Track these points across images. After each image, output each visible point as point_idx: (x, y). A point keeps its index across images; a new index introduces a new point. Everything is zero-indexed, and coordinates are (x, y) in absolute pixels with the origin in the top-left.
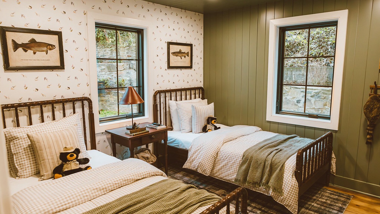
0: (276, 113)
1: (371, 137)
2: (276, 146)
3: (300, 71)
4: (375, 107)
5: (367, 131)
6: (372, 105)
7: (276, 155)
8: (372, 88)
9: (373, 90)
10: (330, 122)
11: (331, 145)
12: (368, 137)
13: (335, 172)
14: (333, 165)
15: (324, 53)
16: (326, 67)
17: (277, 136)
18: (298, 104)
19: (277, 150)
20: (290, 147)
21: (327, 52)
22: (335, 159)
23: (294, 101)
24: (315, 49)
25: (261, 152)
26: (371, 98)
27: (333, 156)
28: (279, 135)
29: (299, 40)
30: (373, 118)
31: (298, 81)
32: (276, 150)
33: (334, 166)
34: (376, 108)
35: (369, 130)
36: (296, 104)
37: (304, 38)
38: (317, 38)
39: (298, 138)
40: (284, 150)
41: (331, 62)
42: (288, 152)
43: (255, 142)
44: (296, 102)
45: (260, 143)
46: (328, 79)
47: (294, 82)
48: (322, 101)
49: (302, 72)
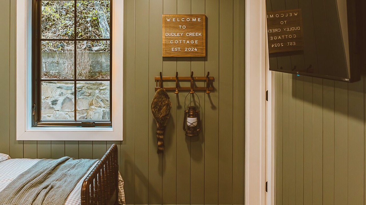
0: (33, 126)
1: (162, 143)
2: (42, 182)
3: (53, 58)
4: (164, 103)
5: (157, 136)
6: (160, 102)
7: (47, 197)
8: (157, 81)
9: (158, 83)
10: (112, 131)
11: (117, 163)
12: (159, 143)
13: (124, 200)
14: (121, 191)
15: (83, 33)
16: (88, 52)
17: (38, 163)
18: (54, 106)
19: (46, 188)
20: (65, 179)
21: (87, 31)
22: (122, 181)
23: (47, 102)
24: (71, 27)
25: (20, 198)
26: (158, 93)
27: (120, 178)
28: (41, 161)
29: (48, 14)
30: (163, 118)
31: (51, 71)
32: (43, 189)
33: (122, 193)
34: (165, 105)
35: (159, 134)
36: (51, 106)
37: (55, 10)
38: (72, 12)
39: (72, 162)
40: (57, 186)
41: (92, 45)
42: (63, 188)
43: (5, 181)
44: (50, 103)
45: (14, 182)
46: (91, 68)
47: (46, 73)
48: (86, 99)
49: (56, 59)
